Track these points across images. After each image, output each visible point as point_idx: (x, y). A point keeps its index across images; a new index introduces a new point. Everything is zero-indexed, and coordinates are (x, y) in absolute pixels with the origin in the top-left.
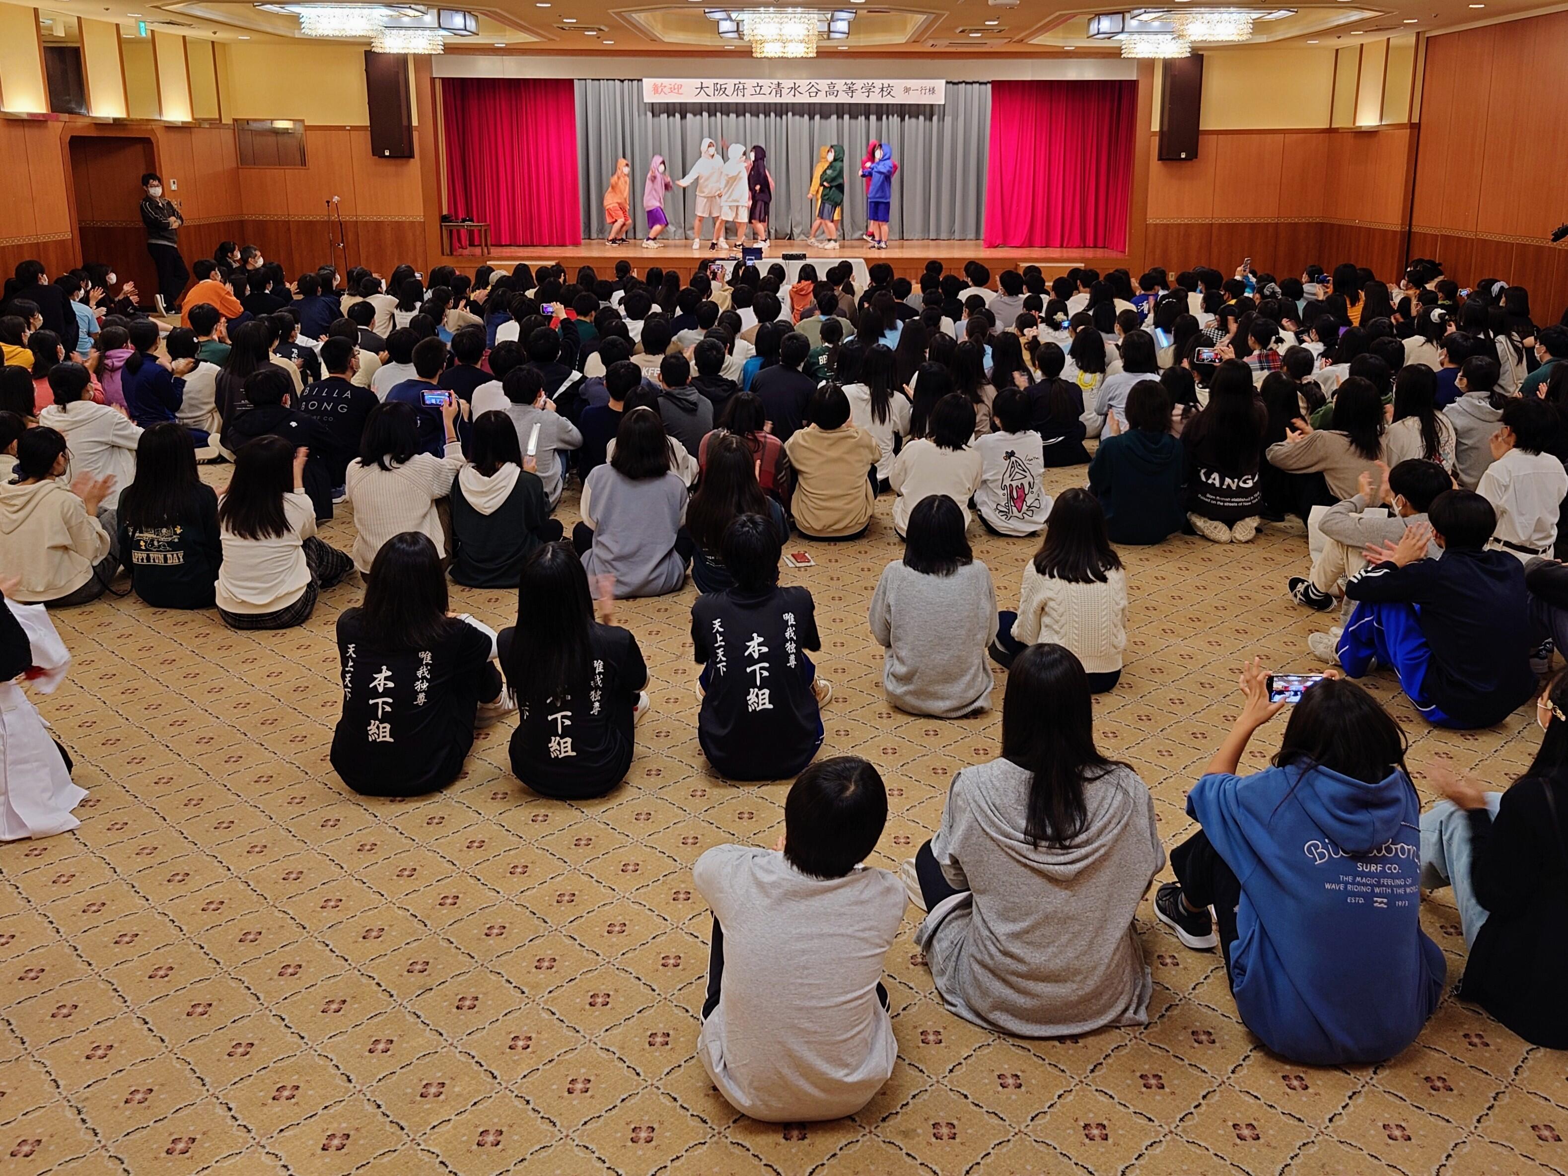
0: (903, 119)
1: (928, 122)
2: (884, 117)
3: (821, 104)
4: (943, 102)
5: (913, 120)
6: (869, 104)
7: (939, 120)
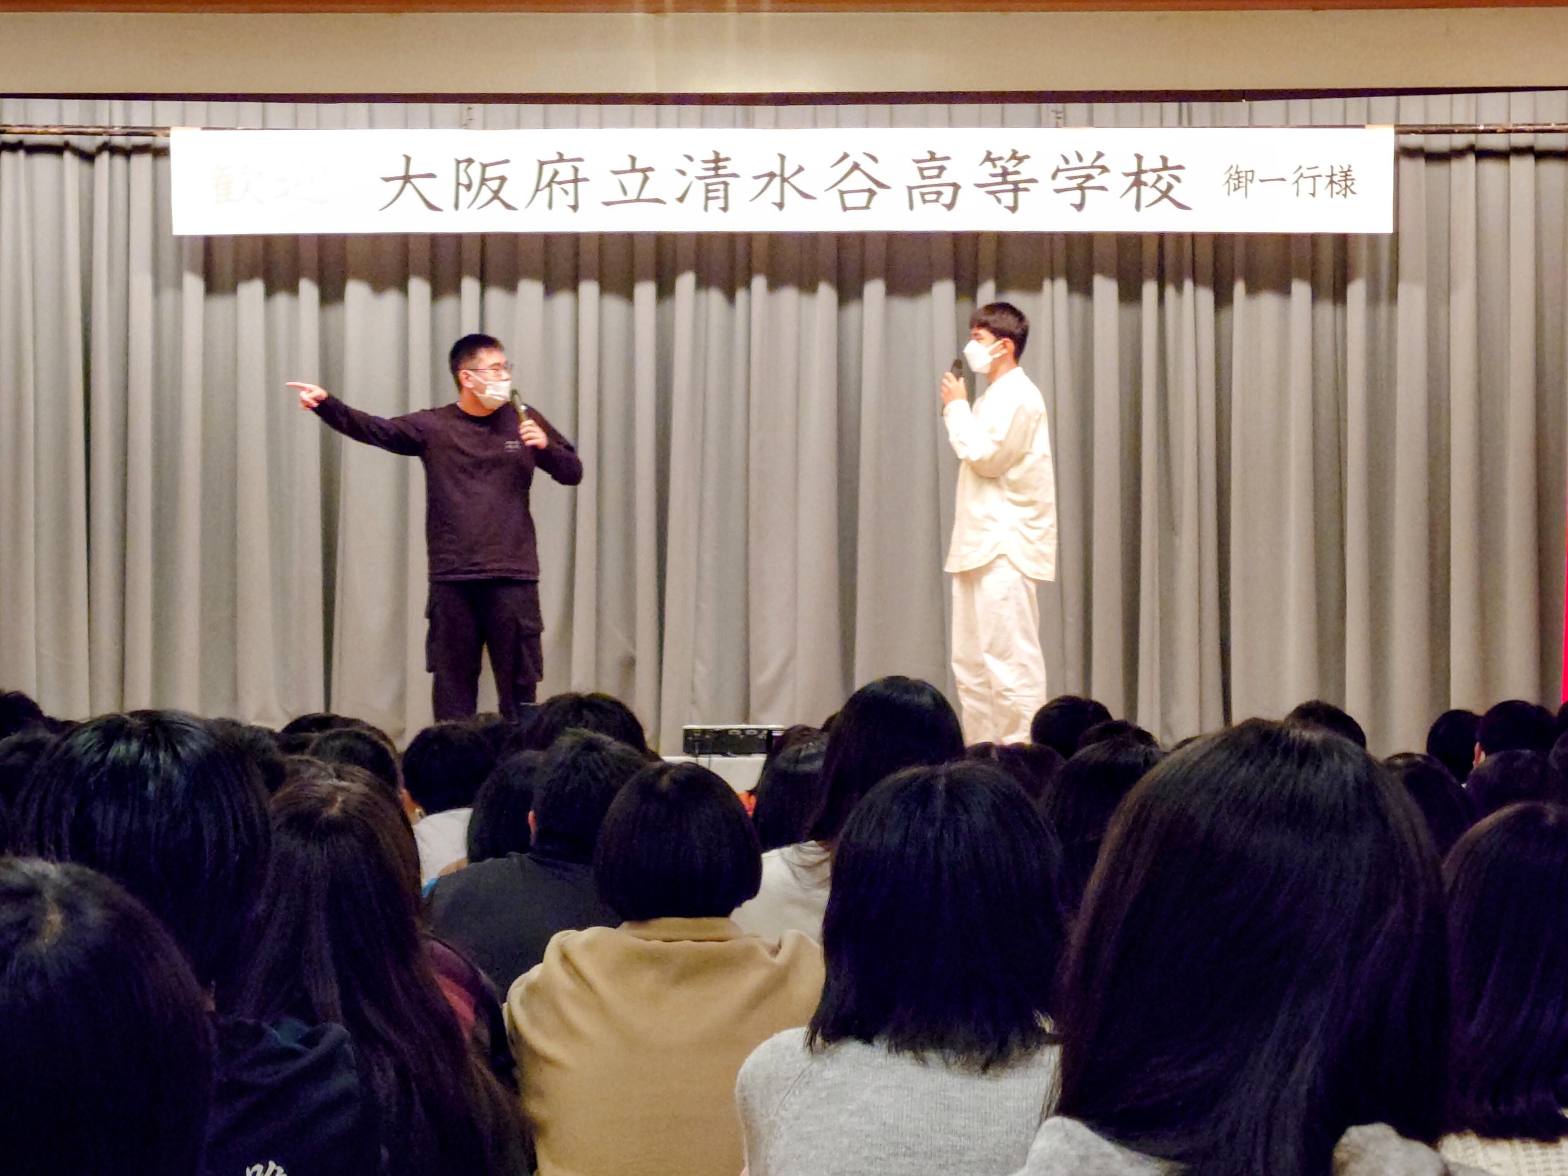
0: (1223, 300)
1: (1326, 309)
2: (1150, 289)
3: (891, 238)
4: (1387, 228)
5: (1268, 301)
6: (1088, 238)
7: (1373, 299)
